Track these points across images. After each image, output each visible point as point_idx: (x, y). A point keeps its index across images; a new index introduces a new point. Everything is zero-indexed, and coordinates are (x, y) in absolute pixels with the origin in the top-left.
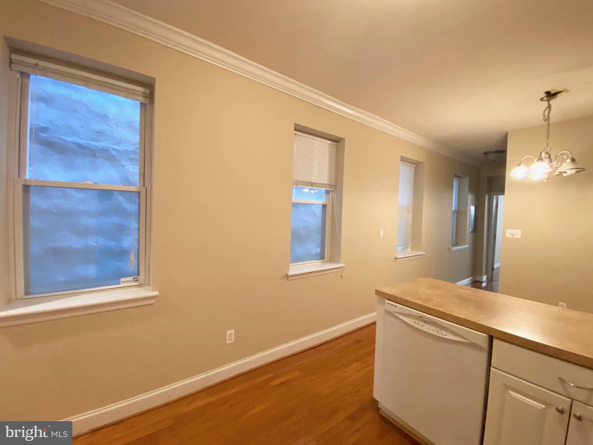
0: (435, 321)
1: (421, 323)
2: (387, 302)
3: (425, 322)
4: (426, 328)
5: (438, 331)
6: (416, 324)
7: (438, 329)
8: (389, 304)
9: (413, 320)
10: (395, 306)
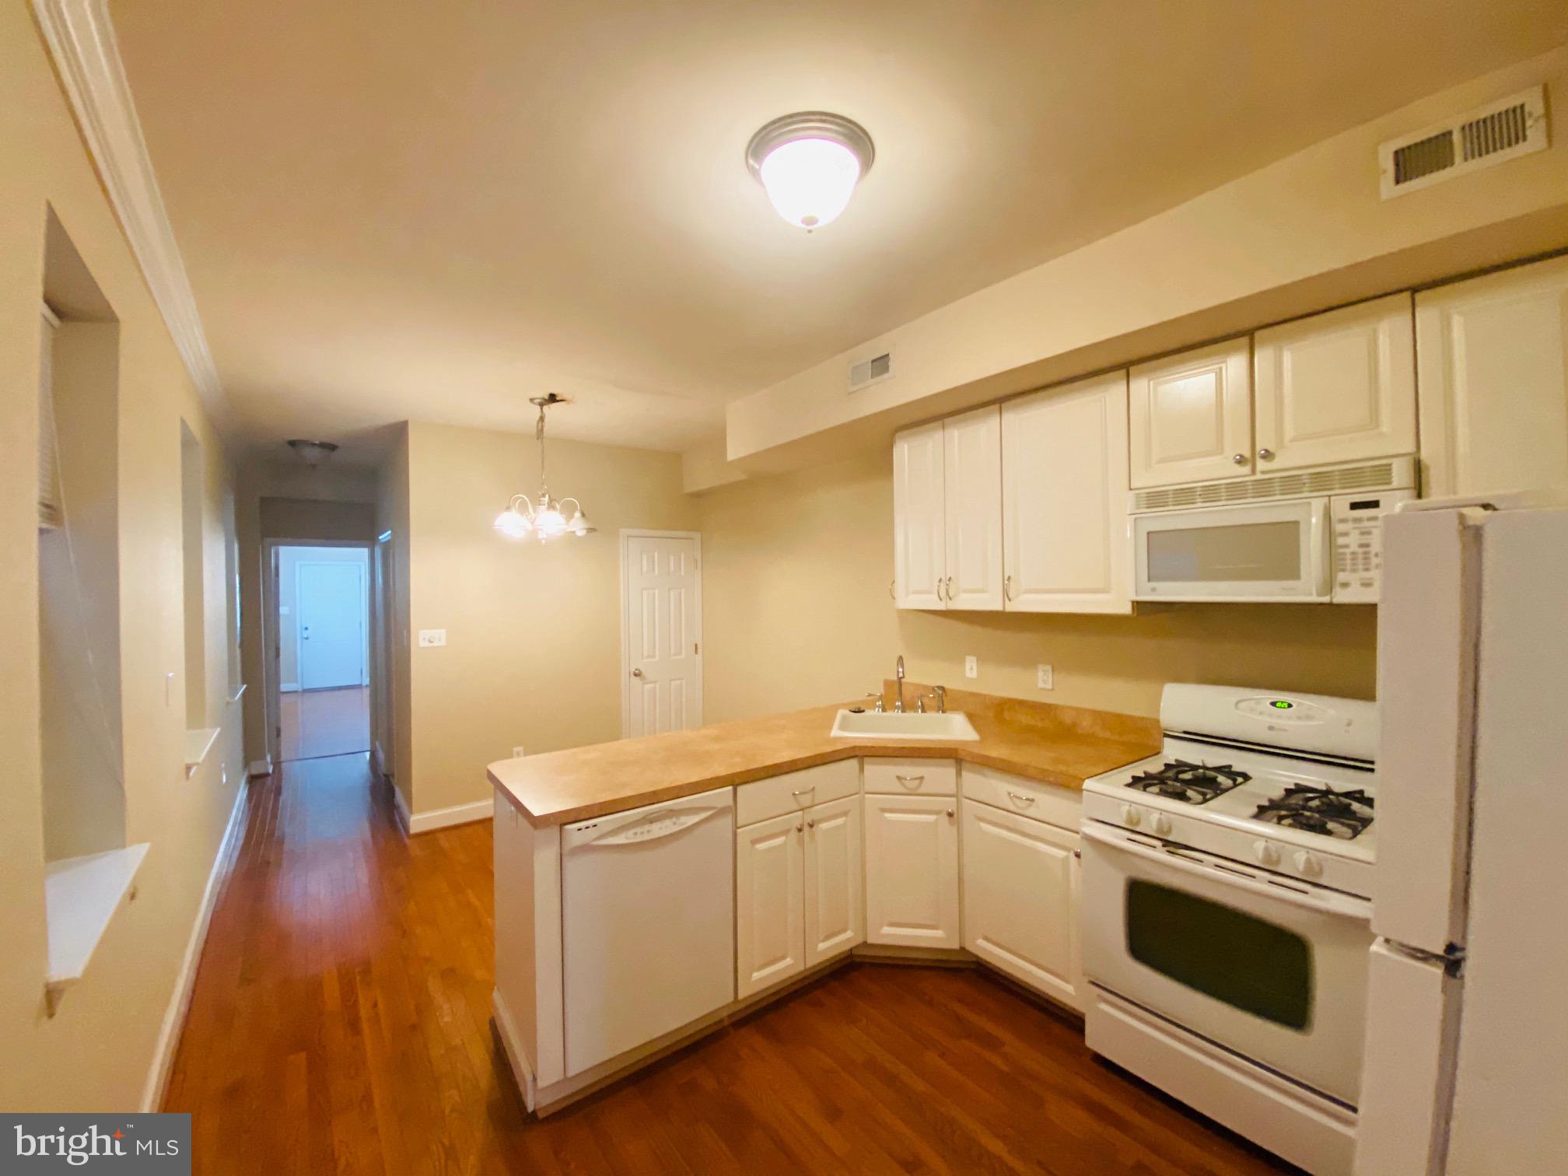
0: (671, 808)
1: (647, 827)
2: (572, 829)
3: (651, 823)
4: (659, 830)
5: (675, 823)
6: (639, 835)
7: (674, 819)
8: (579, 830)
9: (631, 833)
10: (595, 826)
